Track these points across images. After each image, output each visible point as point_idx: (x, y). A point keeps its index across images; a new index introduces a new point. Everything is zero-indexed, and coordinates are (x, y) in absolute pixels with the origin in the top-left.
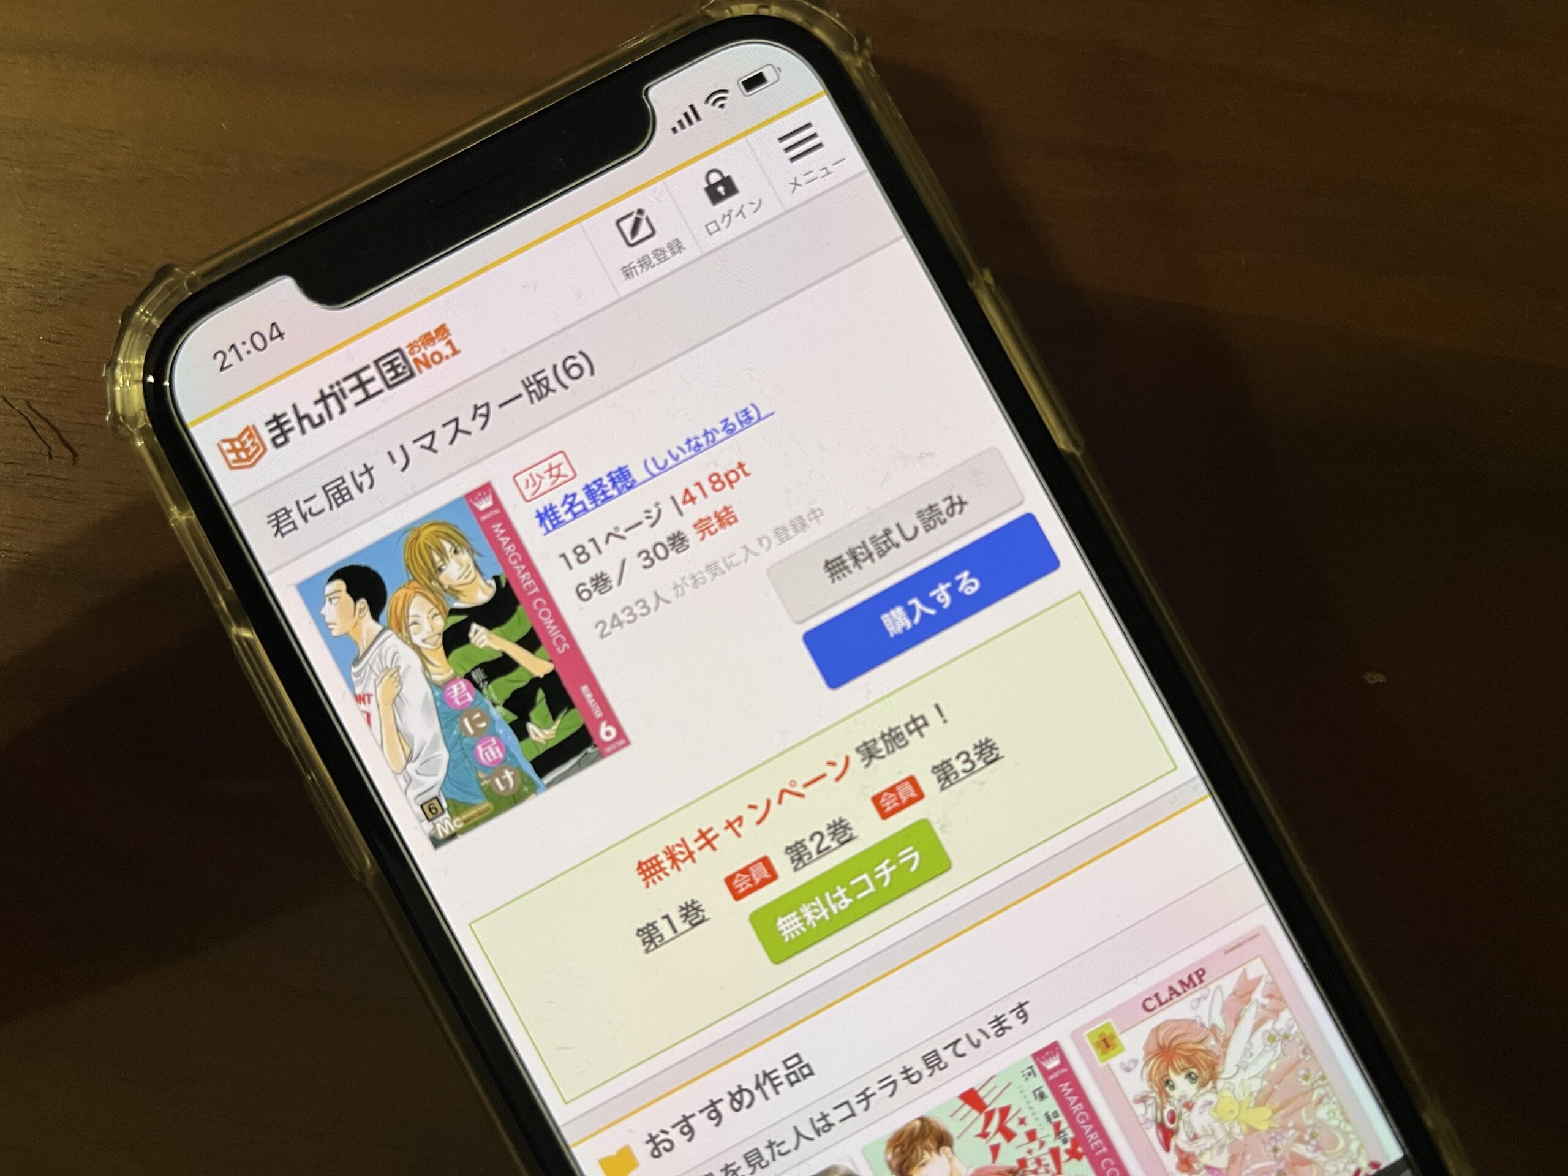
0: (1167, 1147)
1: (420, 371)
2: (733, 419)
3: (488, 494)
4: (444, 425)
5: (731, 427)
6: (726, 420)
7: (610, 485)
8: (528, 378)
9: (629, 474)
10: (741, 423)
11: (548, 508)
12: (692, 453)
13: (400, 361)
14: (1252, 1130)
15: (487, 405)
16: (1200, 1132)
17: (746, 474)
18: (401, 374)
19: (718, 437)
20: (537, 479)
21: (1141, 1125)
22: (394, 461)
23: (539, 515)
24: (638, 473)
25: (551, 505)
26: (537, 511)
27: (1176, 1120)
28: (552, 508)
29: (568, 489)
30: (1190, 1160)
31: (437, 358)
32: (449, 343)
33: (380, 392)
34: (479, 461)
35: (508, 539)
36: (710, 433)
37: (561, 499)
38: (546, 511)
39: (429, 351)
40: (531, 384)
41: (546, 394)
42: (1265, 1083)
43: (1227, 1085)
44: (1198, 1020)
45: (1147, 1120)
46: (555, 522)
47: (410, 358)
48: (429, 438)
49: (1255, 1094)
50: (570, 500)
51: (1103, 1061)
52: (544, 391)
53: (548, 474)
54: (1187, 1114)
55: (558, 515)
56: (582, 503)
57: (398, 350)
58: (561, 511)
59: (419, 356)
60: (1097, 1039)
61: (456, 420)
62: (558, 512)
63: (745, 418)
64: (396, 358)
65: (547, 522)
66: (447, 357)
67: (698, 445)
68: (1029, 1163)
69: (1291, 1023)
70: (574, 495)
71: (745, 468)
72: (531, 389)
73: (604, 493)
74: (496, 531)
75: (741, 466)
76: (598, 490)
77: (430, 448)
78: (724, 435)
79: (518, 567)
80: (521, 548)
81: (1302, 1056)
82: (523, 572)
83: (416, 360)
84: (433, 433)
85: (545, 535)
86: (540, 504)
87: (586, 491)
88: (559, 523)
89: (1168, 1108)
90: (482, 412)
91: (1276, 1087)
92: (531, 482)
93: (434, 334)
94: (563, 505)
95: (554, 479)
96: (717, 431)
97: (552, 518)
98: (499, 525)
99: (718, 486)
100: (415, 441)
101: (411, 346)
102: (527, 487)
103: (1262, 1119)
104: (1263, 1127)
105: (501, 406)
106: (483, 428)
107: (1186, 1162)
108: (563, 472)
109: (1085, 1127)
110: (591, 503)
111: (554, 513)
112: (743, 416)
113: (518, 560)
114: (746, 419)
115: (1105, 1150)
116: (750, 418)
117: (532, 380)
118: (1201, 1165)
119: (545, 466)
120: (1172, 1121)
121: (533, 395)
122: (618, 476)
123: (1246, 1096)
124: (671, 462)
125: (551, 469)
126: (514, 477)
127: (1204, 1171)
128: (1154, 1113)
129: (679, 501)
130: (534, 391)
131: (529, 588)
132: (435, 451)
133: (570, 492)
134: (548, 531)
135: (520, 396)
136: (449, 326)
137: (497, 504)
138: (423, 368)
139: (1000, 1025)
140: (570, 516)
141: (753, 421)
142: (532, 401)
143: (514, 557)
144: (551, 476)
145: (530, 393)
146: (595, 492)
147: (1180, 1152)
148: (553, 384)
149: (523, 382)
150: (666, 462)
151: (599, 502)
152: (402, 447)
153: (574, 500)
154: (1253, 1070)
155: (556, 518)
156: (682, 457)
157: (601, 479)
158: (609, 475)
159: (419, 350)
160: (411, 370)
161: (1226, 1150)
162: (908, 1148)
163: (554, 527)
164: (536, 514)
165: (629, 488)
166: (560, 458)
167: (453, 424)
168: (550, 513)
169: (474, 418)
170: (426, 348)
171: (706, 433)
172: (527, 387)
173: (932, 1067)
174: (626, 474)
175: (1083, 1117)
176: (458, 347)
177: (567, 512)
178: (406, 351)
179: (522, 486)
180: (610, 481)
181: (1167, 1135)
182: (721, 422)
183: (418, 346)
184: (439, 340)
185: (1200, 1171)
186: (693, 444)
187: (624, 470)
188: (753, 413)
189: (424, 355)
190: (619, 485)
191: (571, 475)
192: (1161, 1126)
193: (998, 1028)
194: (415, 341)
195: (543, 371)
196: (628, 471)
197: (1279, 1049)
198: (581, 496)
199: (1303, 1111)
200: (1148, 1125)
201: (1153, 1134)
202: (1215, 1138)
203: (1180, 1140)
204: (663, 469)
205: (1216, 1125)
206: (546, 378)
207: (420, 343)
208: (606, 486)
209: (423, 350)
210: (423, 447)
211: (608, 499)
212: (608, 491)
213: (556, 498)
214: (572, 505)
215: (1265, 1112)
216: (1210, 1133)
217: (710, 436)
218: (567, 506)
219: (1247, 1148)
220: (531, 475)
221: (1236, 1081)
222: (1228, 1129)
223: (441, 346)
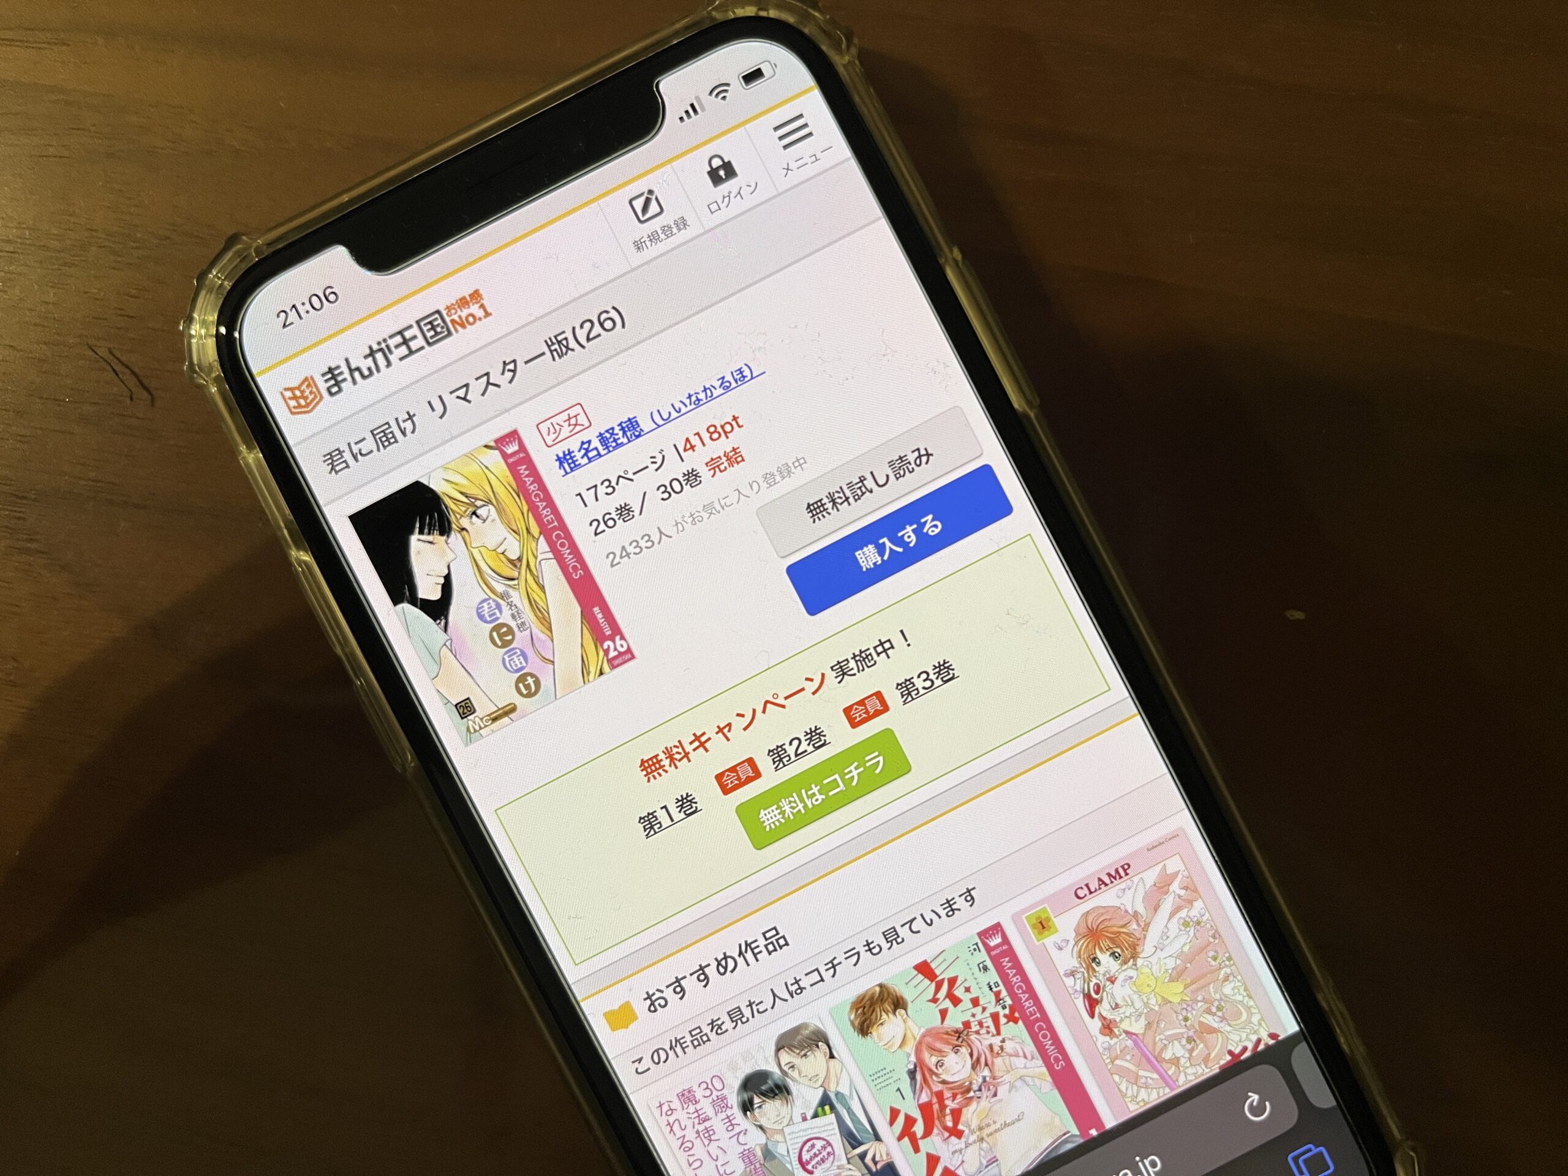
0: (1092, 1016)
1: (456, 331)
2: (729, 378)
3: (514, 441)
4: (477, 379)
5: (728, 384)
6: (723, 378)
7: (621, 433)
8: (550, 339)
9: (637, 424)
10: (736, 381)
11: (567, 452)
12: (693, 406)
13: (439, 321)
14: (1166, 1001)
15: (514, 361)
16: (1120, 1002)
17: (740, 426)
18: (441, 333)
19: (716, 393)
20: (557, 427)
21: (1070, 994)
22: (433, 409)
23: (558, 459)
24: (645, 424)
25: (569, 450)
26: (557, 456)
27: (1101, 992)
28: (570, 453)
29: (584, 436)
30: (1111, 1026)
31: (471, 319)
32: (482, 306)
33: (422, 348)
34: (507, 411)
35: (532, 479)
36: (709, 389)
37: (579, 445)
38: (565, 455)
39: (464, 313)
40: (553, 344)
41: (566, 354)
42: (1179, 962)
43: (1145, 963)
44: (1122, 907)
45: (1076, 991)
46: (572, 465)
47: (448, 319)
48: (465, 389)
49: (1170, 971)
50: (586, 446)
51: (1038, 941)
52: (564, 350)
53: (567, 422)
54: (1111, 986)
55: (575, 459)
56: (596, 449)
57: (438, 312)
58: (578, 455)
59: (455, 317)
60: (1034, 921)
61: (487, 374)
62: (575, 456)
63: (740, 375)
64: (436, 319)
65: (566, 465)
66: (480, 319)
67: (698, 400)
68: (973, 1025)
69: (1203, 911)
70: (589, 442)
71: (738, 420)
72: (553, 348)
73: (615, 440)
74: (521, 472)
75: (735, 418)
76: (610, 438)
77: (464, 399)
78: (721, 391)
79: (539, 504)
80: (542, 487)
81: (1211, 940)
82: (544, 508)
83: (453, 321)
84: (467, 385)
85: (563, 476)
86: (559, 450)
87: (600, 438)
88: (576, 466)
89: (1094, 981)
90: (510, 367)
91: (1188, 965)
92: (552, 430)
93: (468, 299)
94: (579, 451)
95: (572, 427)
96: (715, 388)
97: (570, 461)
98: (524, 467)
99: (715, 436)
100: (451, 393)
101: (448, 308)
102: (549, 434)
103: (1175, 992)
104: (1176, 1000)
105: (526, 362)
106: (511, 382)
107: (1108, 1028)
108: (579, 422)
109: (1022, 996)
110: (604, 449)
111: (571, 458)
112: (738, 375)
113: (540, 498)
114: (741, 377)
115: (1038, 1015)
116: (744, 377)
117: (554, 341)
118: (1121, 1030)
119: (564, 416)
120: (1097, 992)
121: (555, 353)
122: (627, 426)
123: (1162, 972)
124: (674, 414)
125: (569, 419)
126: (537, 425)
127: (1124, 1035)
128: (1082, 987)
129: (681, 450)
130: (556, 350)
131: (549, 523)
132: (469, 402)
133: (585, 441)
134: (567, 473)
135: (543, 354)
136: (481, 292)
137: (522, 448)
138: (459, 328)
139: (950, 907)
140: (586, 460)
141: (746, 379)
142: (554, 359)
143: (536, 496)
144: (569, 425)
145: (551, 351)
146: (607, 439)
147: (1103, 1018)
148: (572, 344)
149: (546, 341)
150: (670, 413)
151: (611, 449)
152: (440, 397)
153: (589, 446)
154: (1168, 951)
155: (574, 462)
156: (684, 410)
157: (613, 429)
158: (620, 425)
159: (456, 313)
160: (448, 330)
161: (1143, 1016)
162: (869, 1010)
163: (572, 470)
164: (556, 458)
165: (637, 437)
166: (578, 409)
167: (486, 377)
168: (568, 457)
169: (503, 373)
170: (461, 311)
171: (705, 390)
172: (549, 346)
173: (891, 941)
174: (634, 424)
175: (1020, 987)
176: (489, 310)
177: (582, 457)
178: (444, 313)
179: (545, 435)
180: (620, 430)
181: (1092, 1004)
182: (718, 380)
183: (455, 309)
184: (473, 304)
185: (1120, 1035)
186: (693, 398)
187: (633, 421)
188: (747, 373)
189: (460, 317)
190: (628, 434)
191: (587, 424)
192: (1087, 996)
193: (949, 909)
194: (453, 304)
195: (564, 332)
196: (636, 421)
197: (1192, 933)
198: (596, 443)
199: (1212, 985)
200: (1077, 995)
201: (1080, 1003)
202: (1134, 1008)
203: (1104, 1009)
204: (667, 421)
205: (1135, 997)
206: (566, 339)
207: (456, 307)
208: (617, 434)
209: (459, 312)
210: (458, 397)
211: (619, 446)
212: (619, 439)
213: (574, 444)
214: (587, 451)
215: (1178, 987)
216: (1130, 1004)
217: (708, 391)
218: (583, 452)
219: (1161, 1017)
220: (552, 424)
221: (1154, 960)
222: (1145, 1000)
223: (474, 309)
